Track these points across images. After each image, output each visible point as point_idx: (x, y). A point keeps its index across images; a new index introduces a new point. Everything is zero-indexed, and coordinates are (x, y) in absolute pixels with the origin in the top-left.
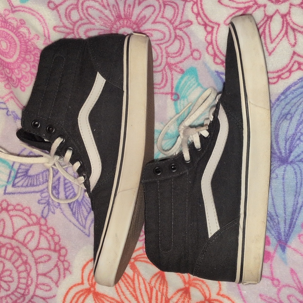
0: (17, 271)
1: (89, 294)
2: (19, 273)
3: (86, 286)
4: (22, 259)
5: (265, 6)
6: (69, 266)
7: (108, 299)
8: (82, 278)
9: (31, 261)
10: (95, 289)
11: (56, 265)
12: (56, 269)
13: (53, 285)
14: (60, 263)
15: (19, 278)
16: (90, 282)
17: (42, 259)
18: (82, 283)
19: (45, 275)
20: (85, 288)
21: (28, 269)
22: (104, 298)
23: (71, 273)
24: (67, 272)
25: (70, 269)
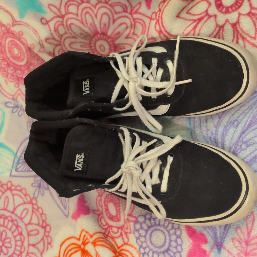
0: (15, 239)
2: (16, 241)
4: (18, 231)
6: (51, 241)
8: (60, 253)
9: (25, 233)
11: (42, 239)
12: (42, 242)
14: (45, 238)
15: (16, 245)
17: (33, 233)
19: (34, 245)
21: (23, 239)
23: (52, 247)
24: (49, 246)
25: (52, 243)
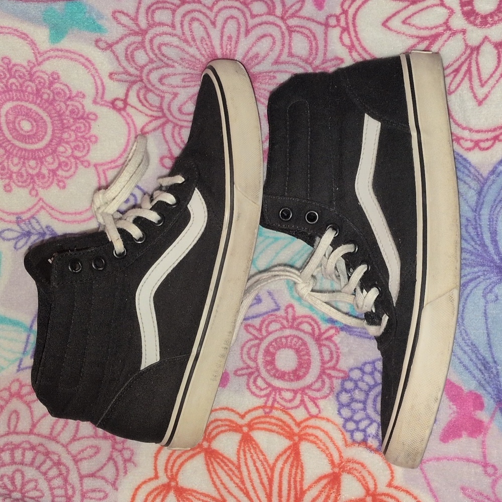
0: (46, 479)
1: (168, 492)
2: (49, 481)
3: (163, 479)
4: (51, 460)
5: (464, 32)
6: (132, 454)
7: (198, 496)
8: (156, 469)
9: (67, 460)
10: (177, 483)
11: (111, 458)
12: (111, 464)
13: (108, 488)
14: (115, 454)
15: (51, 489)
16: (169, 473)
17: (85, 454)
18: (156, 477)
19: (92, 475)
20: (161, 484)
21: (64, 471)
22: (193, 496)
23: (135, 465)
24: (128, 465)
25: (135, 459)
